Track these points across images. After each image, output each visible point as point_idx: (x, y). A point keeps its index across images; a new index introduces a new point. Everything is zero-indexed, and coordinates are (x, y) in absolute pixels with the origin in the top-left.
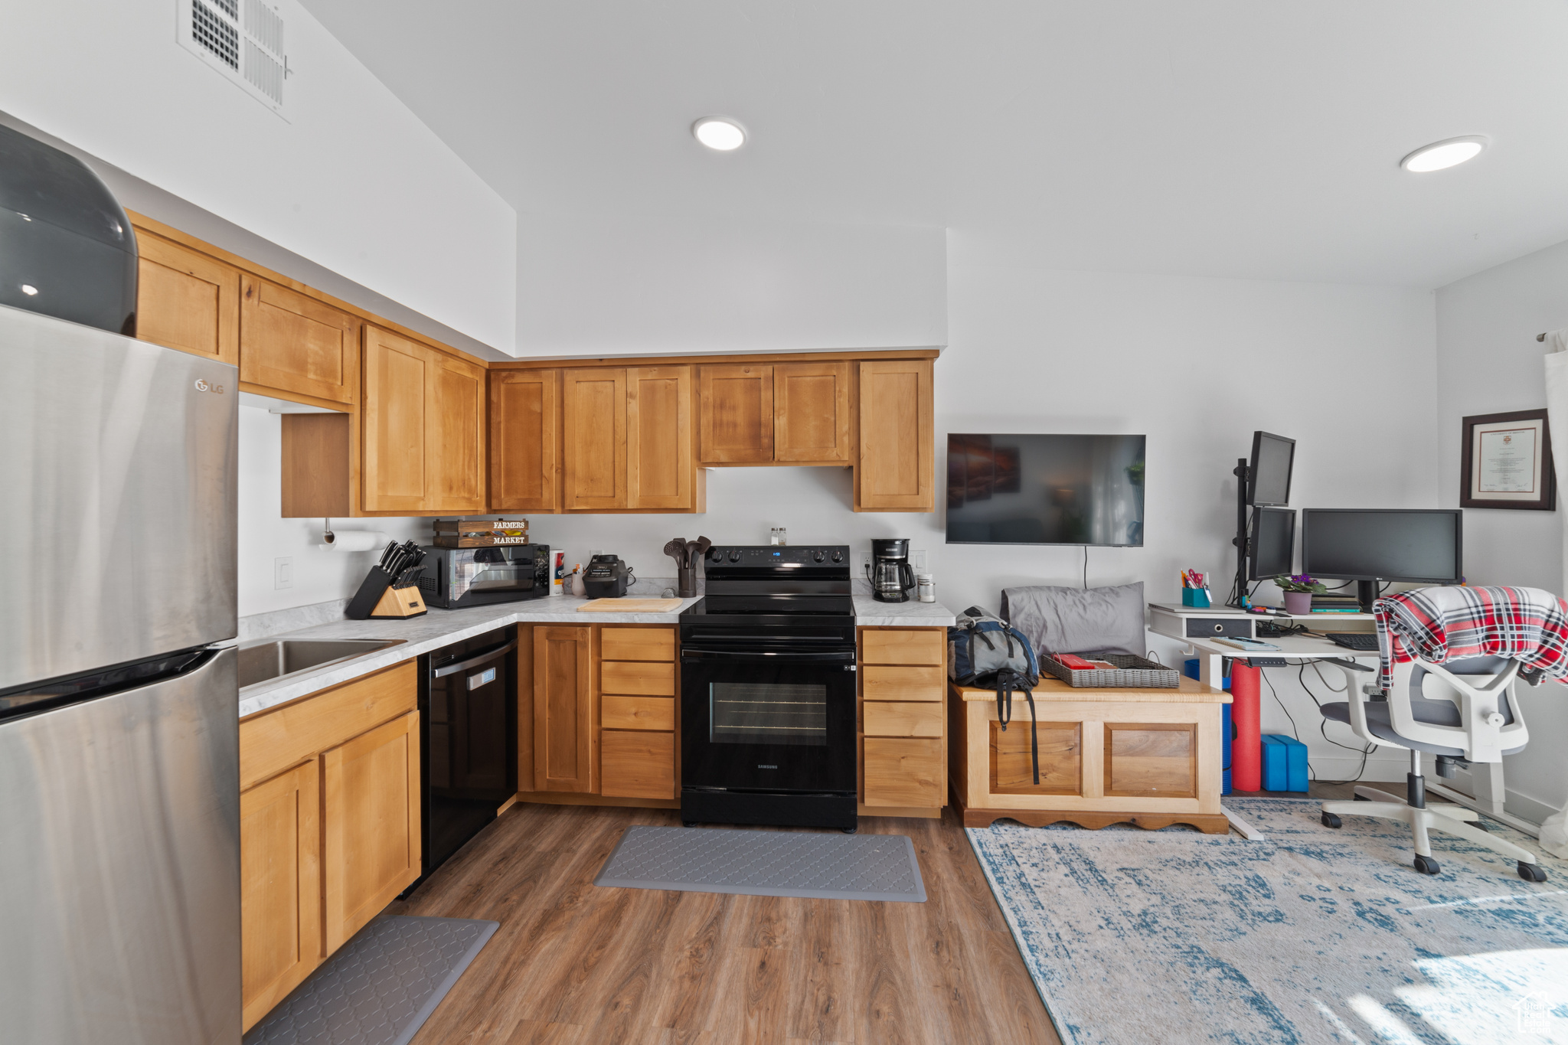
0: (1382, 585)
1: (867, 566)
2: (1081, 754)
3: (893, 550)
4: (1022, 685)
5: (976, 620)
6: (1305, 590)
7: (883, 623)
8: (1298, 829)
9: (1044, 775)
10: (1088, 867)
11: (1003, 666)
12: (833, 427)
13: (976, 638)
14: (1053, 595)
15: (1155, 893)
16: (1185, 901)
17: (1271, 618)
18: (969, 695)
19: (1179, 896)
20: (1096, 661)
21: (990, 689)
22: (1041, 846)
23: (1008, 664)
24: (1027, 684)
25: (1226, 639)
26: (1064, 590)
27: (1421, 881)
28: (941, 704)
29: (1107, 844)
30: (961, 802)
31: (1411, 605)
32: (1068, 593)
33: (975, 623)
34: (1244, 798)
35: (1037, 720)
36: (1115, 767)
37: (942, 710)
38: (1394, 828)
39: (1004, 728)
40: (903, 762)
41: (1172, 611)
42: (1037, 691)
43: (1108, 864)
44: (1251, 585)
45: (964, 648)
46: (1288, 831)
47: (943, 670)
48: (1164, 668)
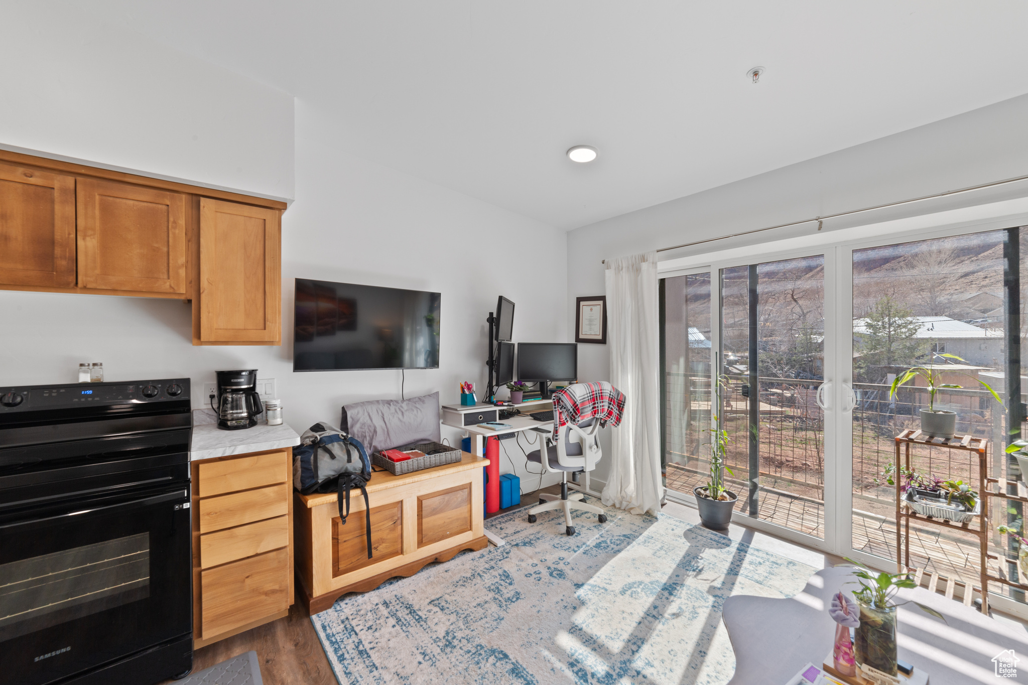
0: (549, 383)
1: (212, 397)
2: (402, 524)
3: (239, 380)
4: (358, 483)
5: (320, 435)
6: (520, 390)
7: (223, 454)
8: (519, 530)
9: (376, 548)
10: (408, 612)
11: (343, 471)
12: (166, 258)
13: (320, 451)
14: (381, 407)
15: (452, 613)
16: (470, 610)
17: (505, 408)
18: (314, 502)
19: (466, 607)
20: (411, 451)
21: (332, 492)
22: (374, 607)
23: (347, 469)
24: (361, 481)
25: (484, 424)
26: (389, 402)
27: (569, 541)
28: (287, 517)
29: (420, 585)
30: (308, 594)
31: (567, 395)
32: (391, 404)
33: (319, 438)
34: (492, 518)
35: (370, 507)
36: (424, 526)
37: (287, 523)
38: (555, 513)
39: (344, 522)
40: (248, 581)
41: (456, 410)
42: (370, 485)
43: (422, 602)
44: (495, 388)
45: (309, 462)
46: (515, 533)
47: (289, 486)
48: (452, 449)
